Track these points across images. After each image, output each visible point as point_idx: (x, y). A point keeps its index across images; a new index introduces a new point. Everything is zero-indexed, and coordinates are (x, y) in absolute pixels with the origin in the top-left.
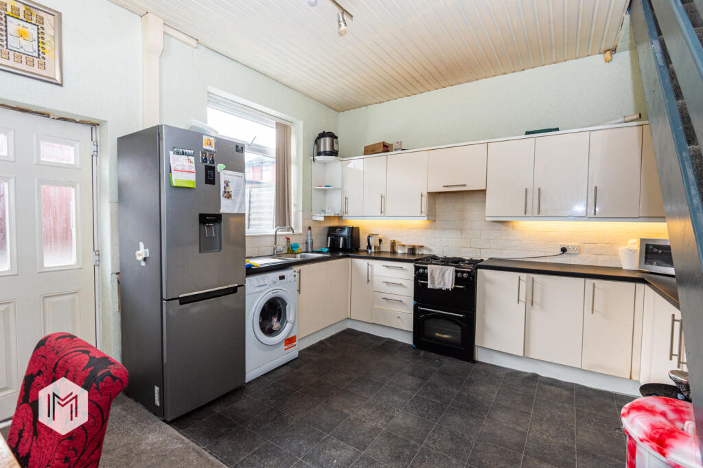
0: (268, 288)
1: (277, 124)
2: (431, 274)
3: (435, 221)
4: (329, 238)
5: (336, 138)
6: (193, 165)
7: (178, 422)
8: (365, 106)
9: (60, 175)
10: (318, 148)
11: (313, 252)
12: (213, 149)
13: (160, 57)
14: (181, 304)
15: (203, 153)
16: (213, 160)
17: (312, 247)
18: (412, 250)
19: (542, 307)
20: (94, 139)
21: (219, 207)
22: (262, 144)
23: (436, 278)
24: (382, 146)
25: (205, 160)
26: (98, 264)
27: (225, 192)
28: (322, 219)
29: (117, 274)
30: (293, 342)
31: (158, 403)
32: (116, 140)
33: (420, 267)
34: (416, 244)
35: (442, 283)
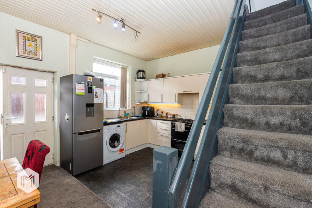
0: (113, 130)
1: (121, 67)
2: (177, 126)
3: (182, 105)
4: (142, 111)
5: (145, 72)
6: (84, 87)
7: (78, 176)
8: (157, 59)
9: (41, 90)
10: (138, 76)
11: (135, 117)
12: (91, 81)
13: (76, 48)
14: (79, 135)
15: (87, 83)
16: (91, 85)
17: (135, 115)
18: (174, 116)
20: (53, 77)
21: (93, 101)
22: (116, 75)
23: (178, 127)
24: (162, 75)
25: (88, 85)
26: (53, 120)
27: (96, 96)
28: (139, 103)
29: (59, 124)
30: (123, 151)
31: (71, 169)
32: (60, 78)
33: (173, 123)
34: (175, 113)
35: (181, 129)
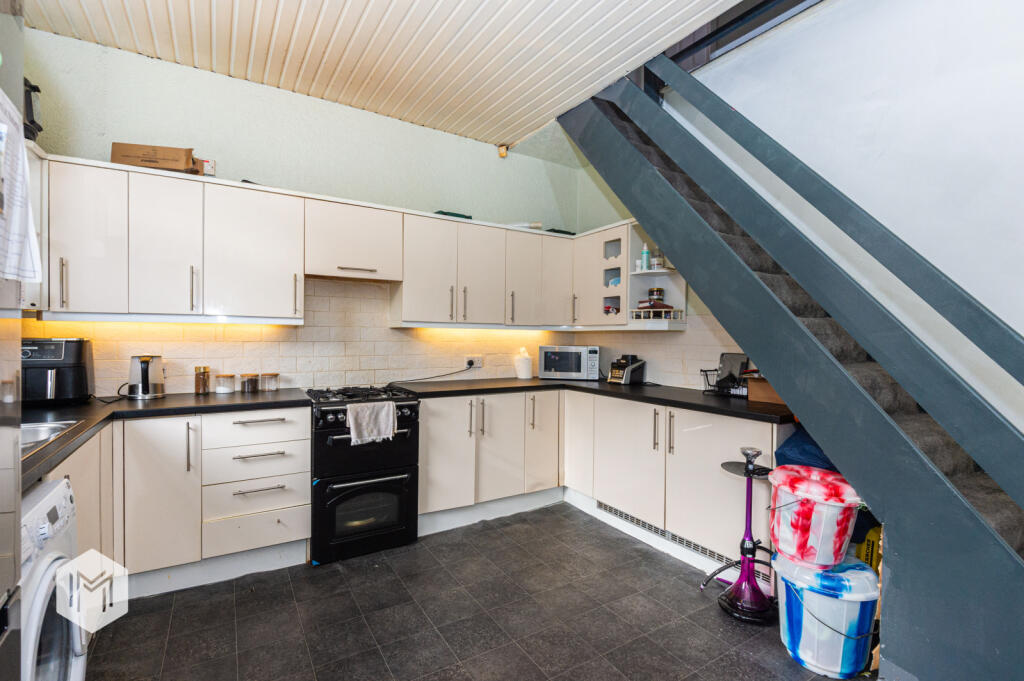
2: (356, 420)
18: (252, 385)
19: (491, 435)
23: (364, 424)
33: (328, 412)
35: (375, 432)
